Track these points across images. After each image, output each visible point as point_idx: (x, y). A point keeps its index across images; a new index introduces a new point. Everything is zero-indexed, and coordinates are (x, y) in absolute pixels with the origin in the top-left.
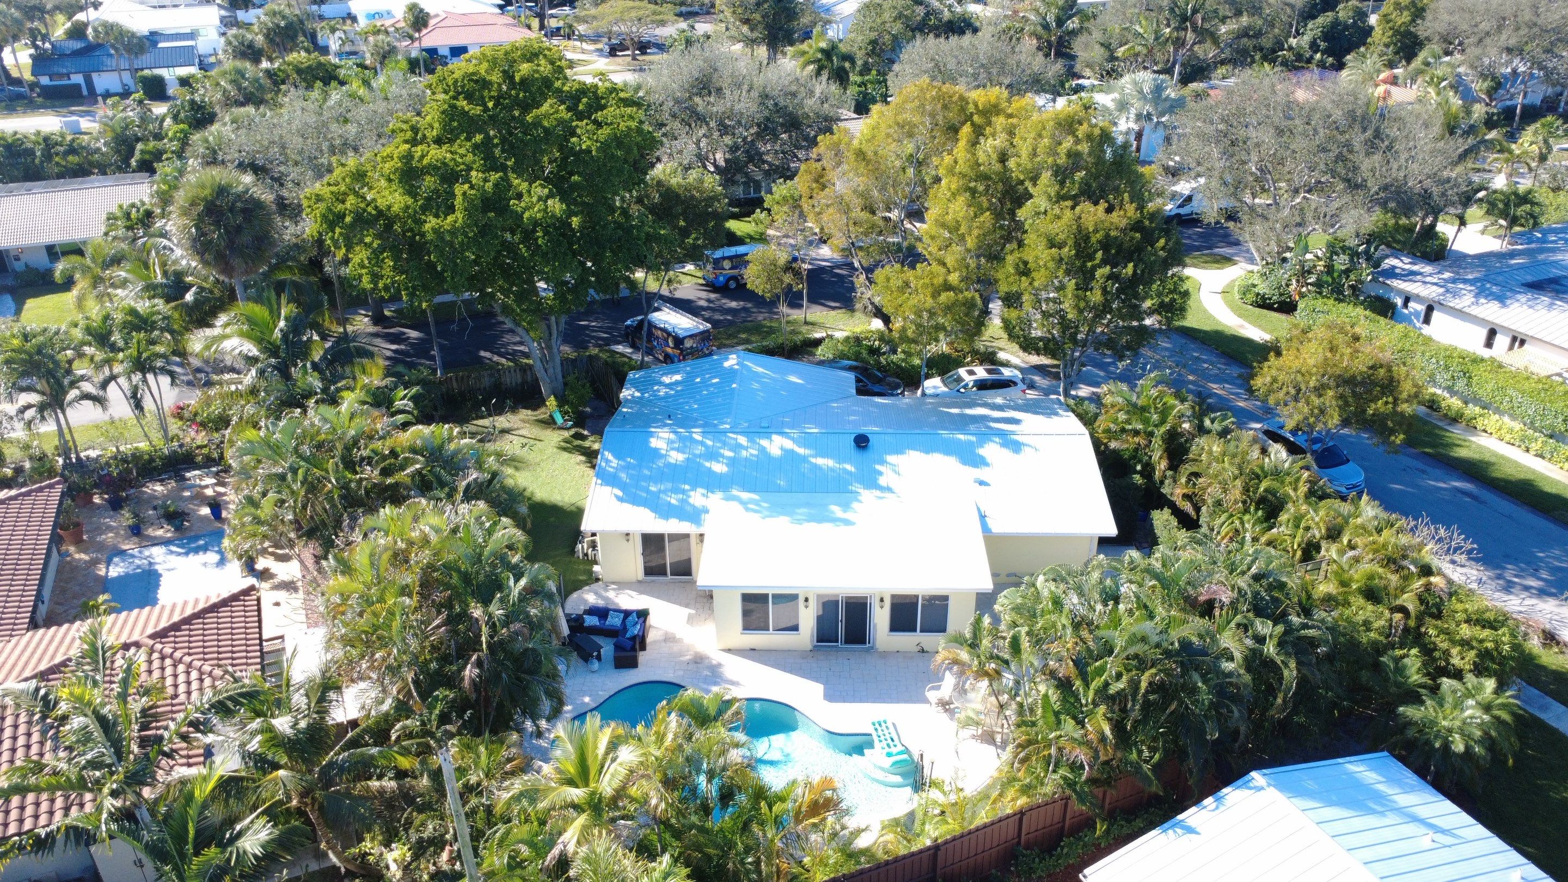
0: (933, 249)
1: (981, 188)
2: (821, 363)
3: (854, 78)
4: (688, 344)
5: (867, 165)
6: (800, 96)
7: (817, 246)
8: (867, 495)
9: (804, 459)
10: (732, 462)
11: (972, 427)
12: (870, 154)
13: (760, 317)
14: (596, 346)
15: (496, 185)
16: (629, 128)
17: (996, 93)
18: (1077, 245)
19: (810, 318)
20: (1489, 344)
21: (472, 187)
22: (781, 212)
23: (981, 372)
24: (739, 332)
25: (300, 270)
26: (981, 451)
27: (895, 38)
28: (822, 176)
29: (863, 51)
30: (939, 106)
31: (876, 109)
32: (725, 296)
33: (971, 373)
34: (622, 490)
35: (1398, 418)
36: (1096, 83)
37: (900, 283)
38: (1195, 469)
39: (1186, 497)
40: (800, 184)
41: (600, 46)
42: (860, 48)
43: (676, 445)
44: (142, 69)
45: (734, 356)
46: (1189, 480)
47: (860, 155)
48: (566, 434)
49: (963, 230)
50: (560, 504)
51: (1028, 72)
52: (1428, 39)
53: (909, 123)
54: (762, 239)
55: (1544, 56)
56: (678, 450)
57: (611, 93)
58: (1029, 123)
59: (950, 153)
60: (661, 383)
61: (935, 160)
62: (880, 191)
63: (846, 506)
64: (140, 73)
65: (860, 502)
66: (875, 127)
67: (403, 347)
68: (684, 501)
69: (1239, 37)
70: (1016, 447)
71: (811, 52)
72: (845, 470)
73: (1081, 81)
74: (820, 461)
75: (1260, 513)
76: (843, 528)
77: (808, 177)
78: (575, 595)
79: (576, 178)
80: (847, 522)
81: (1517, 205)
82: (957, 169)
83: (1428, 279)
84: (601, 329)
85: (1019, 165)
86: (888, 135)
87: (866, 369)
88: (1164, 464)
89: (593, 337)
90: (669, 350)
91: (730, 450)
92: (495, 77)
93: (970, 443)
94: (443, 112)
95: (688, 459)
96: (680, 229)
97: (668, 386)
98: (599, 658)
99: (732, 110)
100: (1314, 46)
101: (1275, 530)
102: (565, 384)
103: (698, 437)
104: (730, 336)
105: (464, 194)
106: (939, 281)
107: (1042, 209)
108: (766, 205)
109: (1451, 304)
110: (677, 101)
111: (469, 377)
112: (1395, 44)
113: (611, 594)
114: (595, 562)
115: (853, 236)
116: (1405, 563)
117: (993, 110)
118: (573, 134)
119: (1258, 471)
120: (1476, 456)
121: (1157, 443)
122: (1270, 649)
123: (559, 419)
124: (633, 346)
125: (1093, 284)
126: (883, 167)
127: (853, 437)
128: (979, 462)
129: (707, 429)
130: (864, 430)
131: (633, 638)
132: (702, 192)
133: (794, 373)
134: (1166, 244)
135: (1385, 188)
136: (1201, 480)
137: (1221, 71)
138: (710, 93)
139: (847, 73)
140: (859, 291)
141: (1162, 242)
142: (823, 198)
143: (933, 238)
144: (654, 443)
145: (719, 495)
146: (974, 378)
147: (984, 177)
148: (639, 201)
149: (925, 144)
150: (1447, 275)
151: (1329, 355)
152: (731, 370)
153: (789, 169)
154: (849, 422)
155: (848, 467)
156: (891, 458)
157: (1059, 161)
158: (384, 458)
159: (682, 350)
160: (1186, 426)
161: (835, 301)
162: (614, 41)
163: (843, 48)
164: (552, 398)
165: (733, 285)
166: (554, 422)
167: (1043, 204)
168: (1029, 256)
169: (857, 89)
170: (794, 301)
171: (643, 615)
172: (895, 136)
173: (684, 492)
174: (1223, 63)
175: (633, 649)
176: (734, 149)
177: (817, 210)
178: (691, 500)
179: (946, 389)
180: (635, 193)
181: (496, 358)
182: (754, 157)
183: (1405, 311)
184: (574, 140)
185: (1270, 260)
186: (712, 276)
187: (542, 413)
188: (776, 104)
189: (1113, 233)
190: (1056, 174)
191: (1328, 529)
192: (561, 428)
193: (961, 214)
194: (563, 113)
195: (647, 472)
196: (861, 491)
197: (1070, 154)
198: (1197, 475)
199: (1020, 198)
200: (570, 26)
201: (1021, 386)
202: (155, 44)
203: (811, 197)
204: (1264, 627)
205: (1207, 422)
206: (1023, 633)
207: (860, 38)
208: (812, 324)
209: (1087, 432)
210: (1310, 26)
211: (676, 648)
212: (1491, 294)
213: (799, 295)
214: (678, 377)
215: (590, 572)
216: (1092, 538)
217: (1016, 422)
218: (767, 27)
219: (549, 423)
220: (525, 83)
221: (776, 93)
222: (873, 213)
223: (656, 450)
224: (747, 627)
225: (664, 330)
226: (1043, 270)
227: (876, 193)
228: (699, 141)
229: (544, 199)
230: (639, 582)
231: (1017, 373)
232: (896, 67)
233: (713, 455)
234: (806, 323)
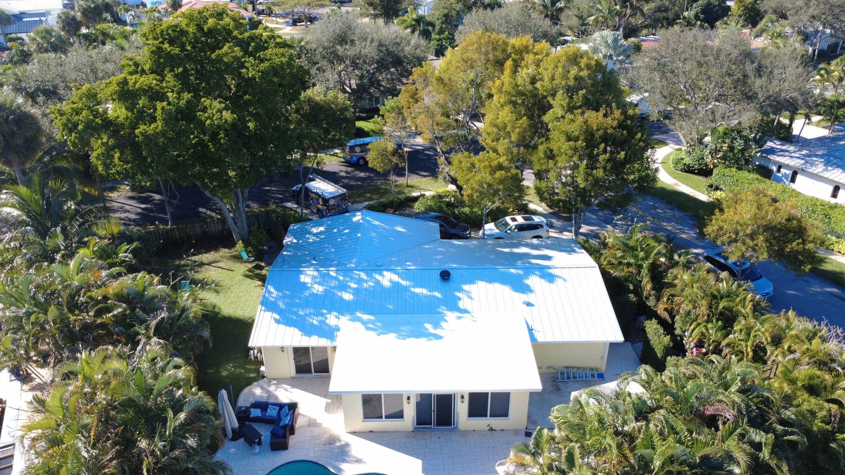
0: (489, 141)
1: (520, 101)
2: (417, 216)
3: (434, 36)
4: (332, 202)
5: (444, 87)
6: (402, 45)
7: (414, 138)
8: (450, 316)
9: (406, 288)
10: (356, 292)
11: (519, 263)
12: (446, 80)
13: (379, 183)
14: (274, 203)
15: (188, 102)
16: (282, 62)
17: (526, 39)
18: (586, 140)
19: (410, 183)
20: (834, 195)
21: (169, 104)
22: (390, 117)
23: (520, 220)
24: (365, 193)
25: (72, 158)
26: (528, 282)
27: (458, 12)
28: (416, 94)
29: (440, 21)
30: (490, 48)
31: (449, 52)
32: (357, 169)
33: (514, 220)
34: (279, 314)
35: (806, 254)
36: (574, 39)
37: (469, 165)
38: (673, 292)
39: (666, 310)
40: (402, 99)
41: (287, 20)
42: (438, 19)
43: (318, 280)
44: (11, 34)
45: (359, 213)
46: (668, 299)
47: (440, 80)
48: (250, 266)
49: (508, 129)
50: (242, 318)
51: (541, 30)
52: (766, 12)
53: (471, 59)
54: (380, 133)
55: (834, 20)
56: (319, 284)
57: (270, 39)
58: (549, 58)
59: (499, 78)
60: (311, 233)
61: (490, 83)
62: (453, 104)
63: (436, 325)
64: (9, 36)
65: (446, 321)
66: (450, 63)
67: (149, 206)
68: (323, 322)
69: (655, 12)
70: (550, 278)
71: (409, 20)
72: (434, 297)
73: (565, 38)
74: (417, 290)
75: (720, 323)
76: (435, 342)
77: (406, 95)
78: (247, 390)
79: (247, 97)
80: (438, 337)
81: (838, 108)
82: (504, 90)
83: (793, 155)
84: (278, 192)
85: (543, 86)
86: (458, 67)
87: (446, 218)
88: (649, 286)
89: (272, 198)
90: (320, 206)
91: (355, 283)
92: (192, 29)
93: (519, 275)
94: (152, 52)
95: (326, 290)
96: (324, 129)
97: (316, 235)
98: (260, 443)
99: (360, 53)
100: (697, 17)
101: (731, 336)
102: (250, 232)
103: (333, 274)
104: (360, 196)
105: (163, 108)
106: (494, 163)
107: (560, 115)
108: (381, 113)
109: (810, 171)
110: (324, 48)
111: (186, 228)
112: (745, 15)
113: (272, 388)
114: (262, 363)
115: (436, 132)
116: (834, 365)
117: (526, 49)
118: (244, 67)
119: (716, 293)
120: (838, 270)
121: (645, 271)
122: (765, 454)
123: (245, 256)
124: (298, 203)
125: (598, 165)
126: (455, 88)
127: (439, 271)
128: (526, 289)
129: (340, 268)
130: (446, 266)
131: (285, 427)
132: (337, 105)
133: (400, 224)
134: (642, 136)
135: (769, 98)
136: (676, 299)
137: (644, 32)
138: (346, 43)
139: (430, 33)
140: (441, 167)
141: (639, 135)
142: (416, 108)
143: (488, 134)
144: (303, 278)
145: (348, 317)
146: (515, 223)
147: (521, 94)
148: (297, 111)
149: (482, 73)
150: (804, 152)
151: (757, 211)
152: (358, 223)
153: (396, 89)
154: (436, 260)
155: (436, 294)
156: (466, 287)
157: (569, 83)
158: (99, 302)
159: (328, 207)
160: (663, 260)
161: (425, 171)
162: (295, 17)
163: (428, 19)
164: (240, 242)
165: (362, 162)
166: (242, 258)
167: (560, 113)
168: (554, 146)
169: (436, 43)
170: (400, 172)
171: (293, 406)
172: (462, 68)
173: (322, 315)
174: (646, 27)
175: (285, 437)
176: (361, 77)
177: (413, 115)
178: (327, 321)
179: (498, 231)
180: (293, 106)
181: (209, 213)
182: (374, 82)
183: (780, 175)
184: (244, 70)
185: (692, 144)
186: (349, 157)
187: (233, 252)
188: (387, 50)
189: (609, 131)
190: (568, 91)
191: (772, 338)
192: (245, 262)
193: (508, 118)
194: (238, 52)
195: (297, 301)
196: (446, 312)
197: (576, 78)
198: (673, 296)
199: (546, 107)
200: (270, 8)
201: (545, 227)
202: (22, 18)
203: (409, 108)
204: (757, 436)
205: (676, 257)
206: (577, 447)
207: (438, 13)
208: (412, 187)
209: (597, 266)
210: (694, 5)
211: (316, 431)
212: (835, 164)
213: (403, 169)
214: (322, 229)
215: (258, 371)
216: (605, 343)
217: (548, 258)
218: (383, 7)
219: (238, 258)
220: (211, 32)
221: (387, 43)
222: (448, 116)
223: (304, 284)
224: (367, 416)
225: (316, 194)
226: (564, 155)
227: (450, 105)
228: (340, 72)
229: (220, 111)
230: (293, 378)
231: (543, 219)
232: (460, 28)
233: (343, 287)
234: (408, 186)
